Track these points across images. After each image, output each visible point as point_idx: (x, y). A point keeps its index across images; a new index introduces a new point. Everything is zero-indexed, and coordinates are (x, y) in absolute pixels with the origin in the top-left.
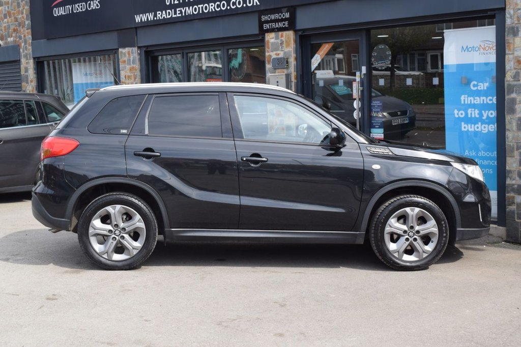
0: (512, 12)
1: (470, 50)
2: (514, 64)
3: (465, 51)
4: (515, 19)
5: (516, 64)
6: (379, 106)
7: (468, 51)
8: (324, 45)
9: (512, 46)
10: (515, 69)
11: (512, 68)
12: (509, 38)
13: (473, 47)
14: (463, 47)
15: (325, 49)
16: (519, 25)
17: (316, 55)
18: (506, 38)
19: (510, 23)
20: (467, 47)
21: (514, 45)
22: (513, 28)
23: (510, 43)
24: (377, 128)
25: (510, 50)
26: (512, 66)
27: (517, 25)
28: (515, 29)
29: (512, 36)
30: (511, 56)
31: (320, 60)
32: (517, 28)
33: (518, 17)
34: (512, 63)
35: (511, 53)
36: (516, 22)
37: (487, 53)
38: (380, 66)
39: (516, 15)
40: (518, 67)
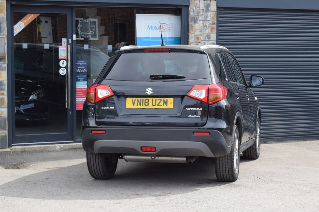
0: (194, 8)
1: (153, 28)
2: (195, 39)
3: (150, 29)
4: (195, 13)
5: (196, 39)
6: (83, 65)
7: (152, 29)
8: (28, 15)
9: (194, 29)
10: (195, 42)
11: (194, 42)
12: (191, 23)
13: (155, 27)
14: (148, 26)
15: (30, 18)
16: (198, 17)
17: (20, 23)
18: (190, 24)
19: (192, 15)
20: (151, 26)
21: (195, 28)
22: (194, 18)
23: (193, 27)
24: (81, 81)
25: (192, 31)
26: (194, 40)
27: (197, 17)
28: (196, 19)
29: (193, 22)
30: (193, 35)
31: (24, 27)
32: (197, 18)
33: (197, 12)
34: (194, 39)
35: (193, 32)
36: (196, 15)
37: (164, 31)
38: (85, 35)
39: (196, 11)
40: (197, 42)
